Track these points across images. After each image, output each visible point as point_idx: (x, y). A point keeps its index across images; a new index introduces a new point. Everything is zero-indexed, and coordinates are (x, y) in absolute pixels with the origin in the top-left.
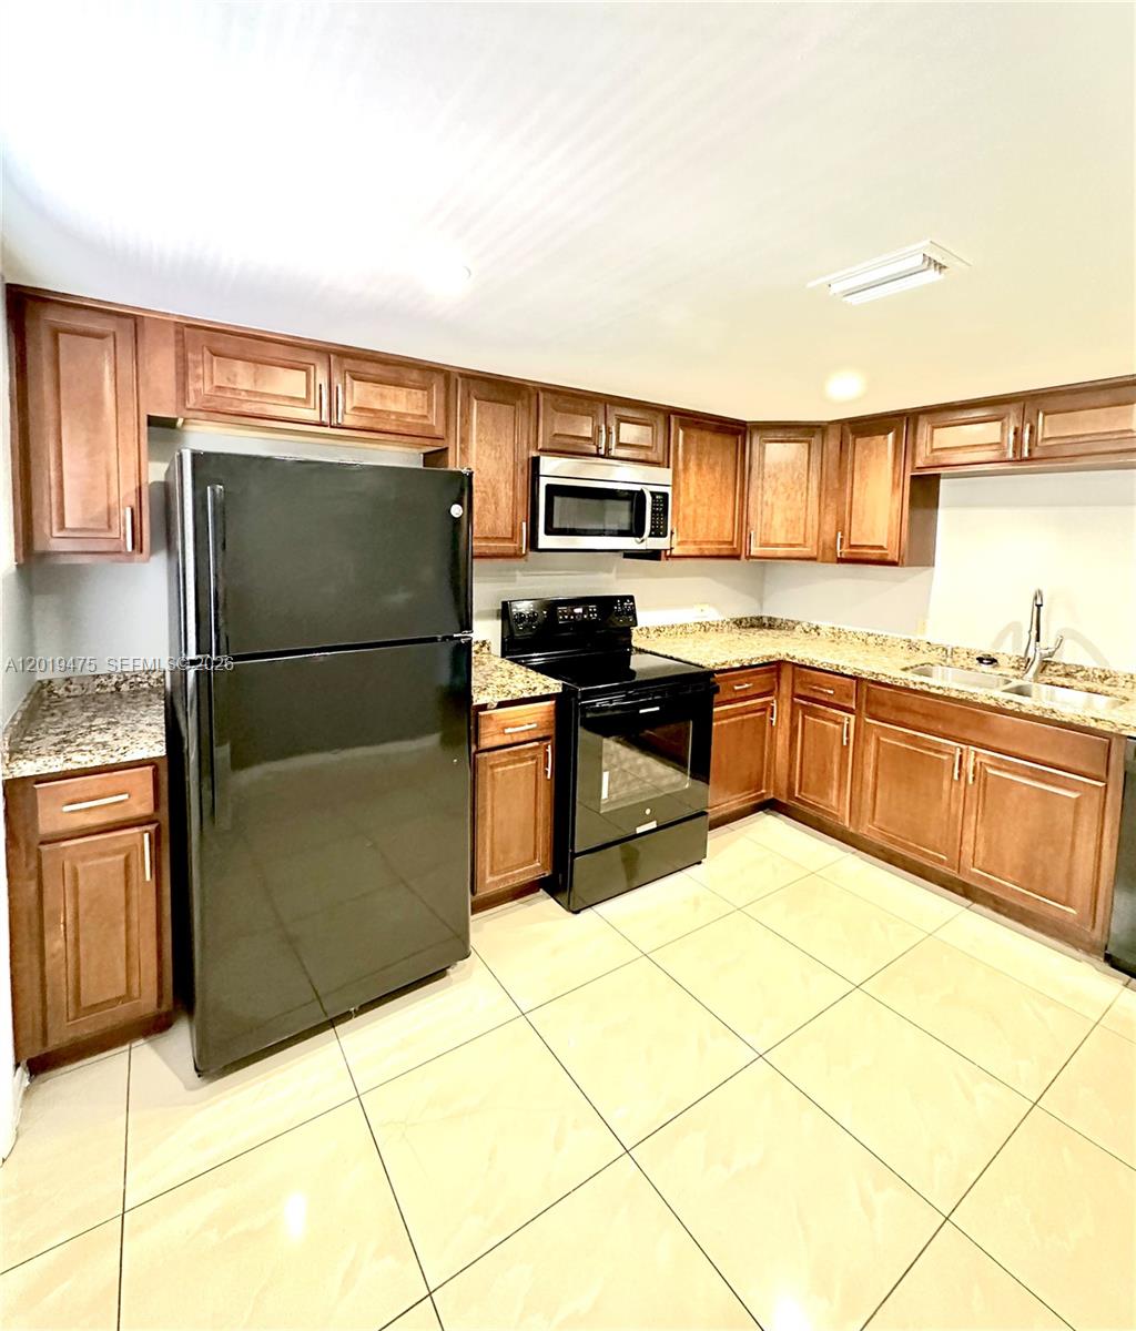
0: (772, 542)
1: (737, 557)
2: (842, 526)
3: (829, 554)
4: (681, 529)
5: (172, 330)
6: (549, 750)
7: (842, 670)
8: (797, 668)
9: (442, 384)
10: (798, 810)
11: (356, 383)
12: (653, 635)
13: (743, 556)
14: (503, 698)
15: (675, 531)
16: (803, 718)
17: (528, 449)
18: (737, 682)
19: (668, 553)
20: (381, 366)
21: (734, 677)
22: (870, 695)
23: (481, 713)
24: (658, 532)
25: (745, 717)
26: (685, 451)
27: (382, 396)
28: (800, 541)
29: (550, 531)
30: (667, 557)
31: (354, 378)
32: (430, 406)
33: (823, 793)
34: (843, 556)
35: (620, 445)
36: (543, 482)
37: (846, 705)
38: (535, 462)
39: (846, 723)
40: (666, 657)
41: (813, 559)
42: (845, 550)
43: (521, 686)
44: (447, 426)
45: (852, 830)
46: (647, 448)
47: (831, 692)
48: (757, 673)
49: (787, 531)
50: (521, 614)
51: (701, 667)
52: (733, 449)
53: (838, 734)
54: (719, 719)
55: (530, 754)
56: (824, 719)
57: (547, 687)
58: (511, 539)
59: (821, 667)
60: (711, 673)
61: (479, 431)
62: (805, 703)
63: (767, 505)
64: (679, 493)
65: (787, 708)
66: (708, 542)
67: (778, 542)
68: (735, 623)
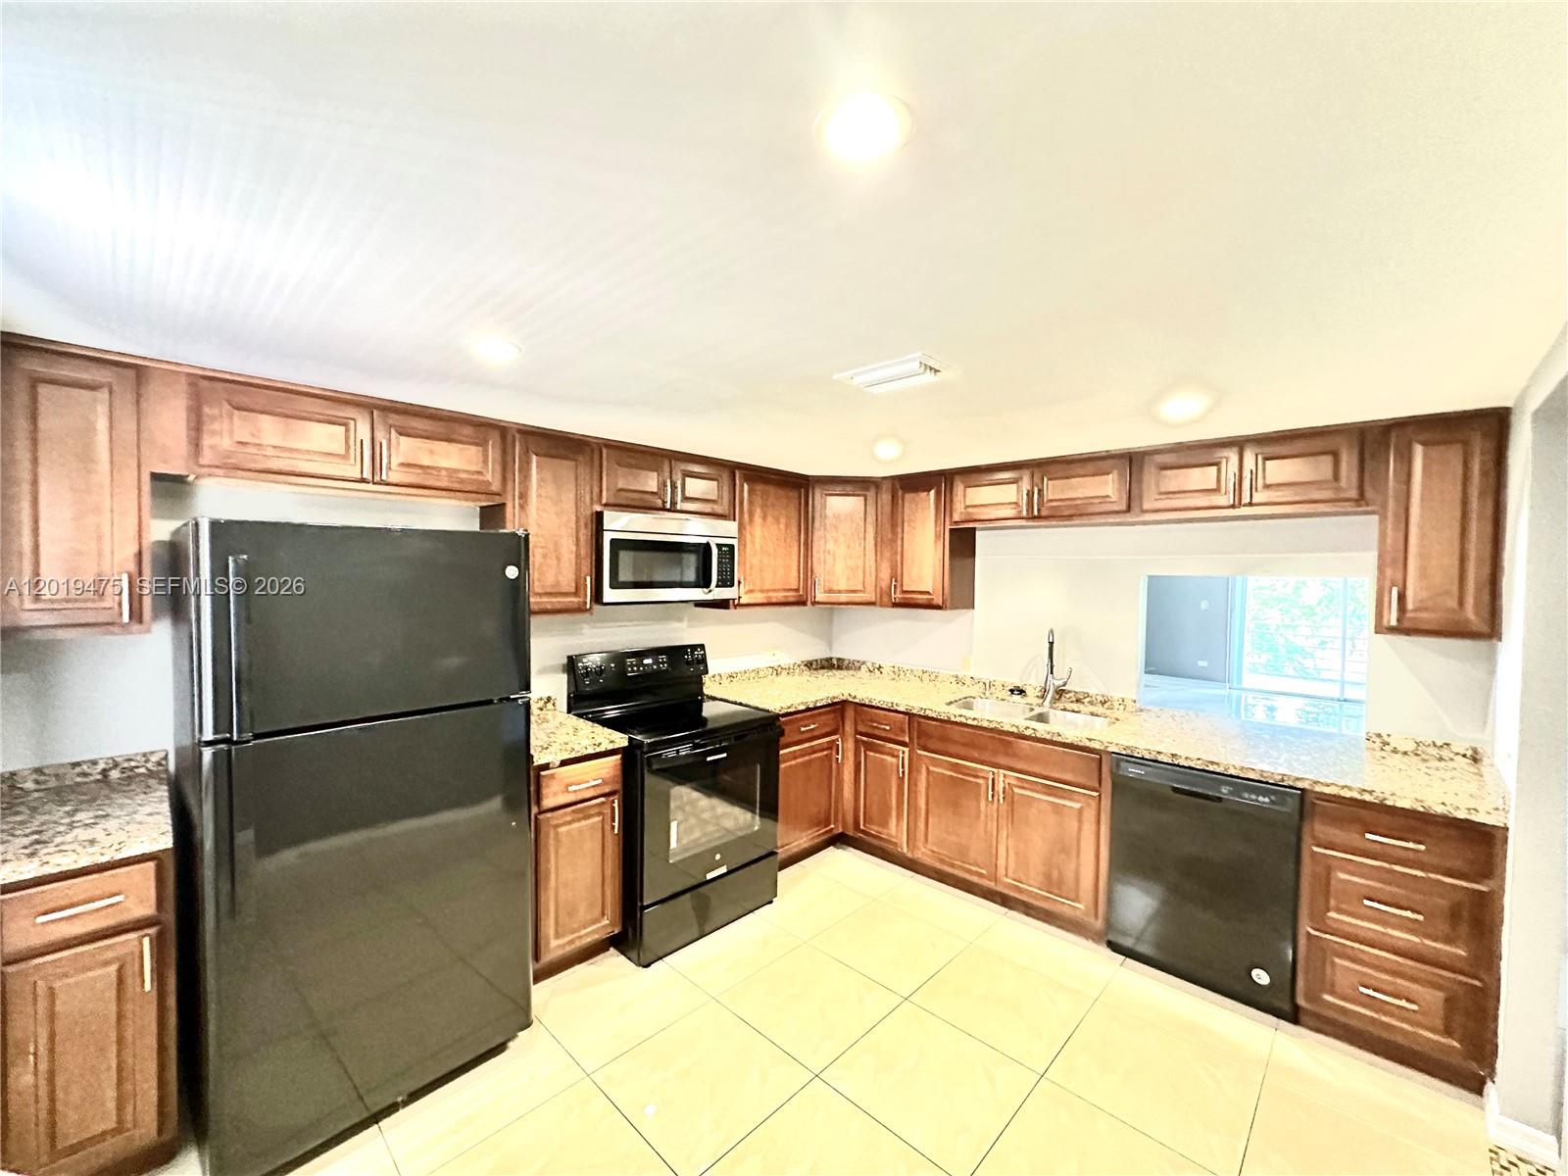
0: (835, 588)
1: (803, 603)
2: (896, 576)
3: (885, 599)
4: (748, 578)
5: (183, 380)
6: (616, 805)
7: (896, 707)
8: (859, 708)
9: (498, 439)
10: (863, 841)
11: (402, 438)
12: (725, 682)
13: (809, 603)
14: (566, 756)
15: (742, 581)
16: (865, 754)
17: (592, 504)
18: (802, 723)
19: (736, 602)
20: (431, 422)
21: (801, 719)
22: (922, 730)
23: (543, 773)
24: (726, 581)
25: (813, 756)
26: (751, 502)
27: (432, 452)
28: (860, 587)
29: (616, 584)
30: (735, 606)
31: (401, 434)
32: (485, 462)
33: (885, 824)
34: (897, 601)
35: (686, 499)
36: (607, 537)
37: (901, 739)
38: (599, 517)
39: (901, 755)
40: (735, 703)
41: (873, 604)
42: (899, 595)
43: (586, 742)
44: (504, 479)
45: (909, 855)
46: (713, 501)
47: (888, 728)
48: (820, 714)
49: (848, 579)
50: (587, 667)
51: (768, 711)
52: (797, 502)
53: (895, 768)
54: (785, 762)
55: (596, 810)
56: (882, 753)
57: (612, 742)
58: (576, 593)
59: (879, 705)
60: (778, 716)
61: (539, 486)
62: (865, 739)
63: (829, 552)
64: (745, 545)
65: (850, 745)
66: (775, 590)
67: (841, 588)
68: (806, 665)
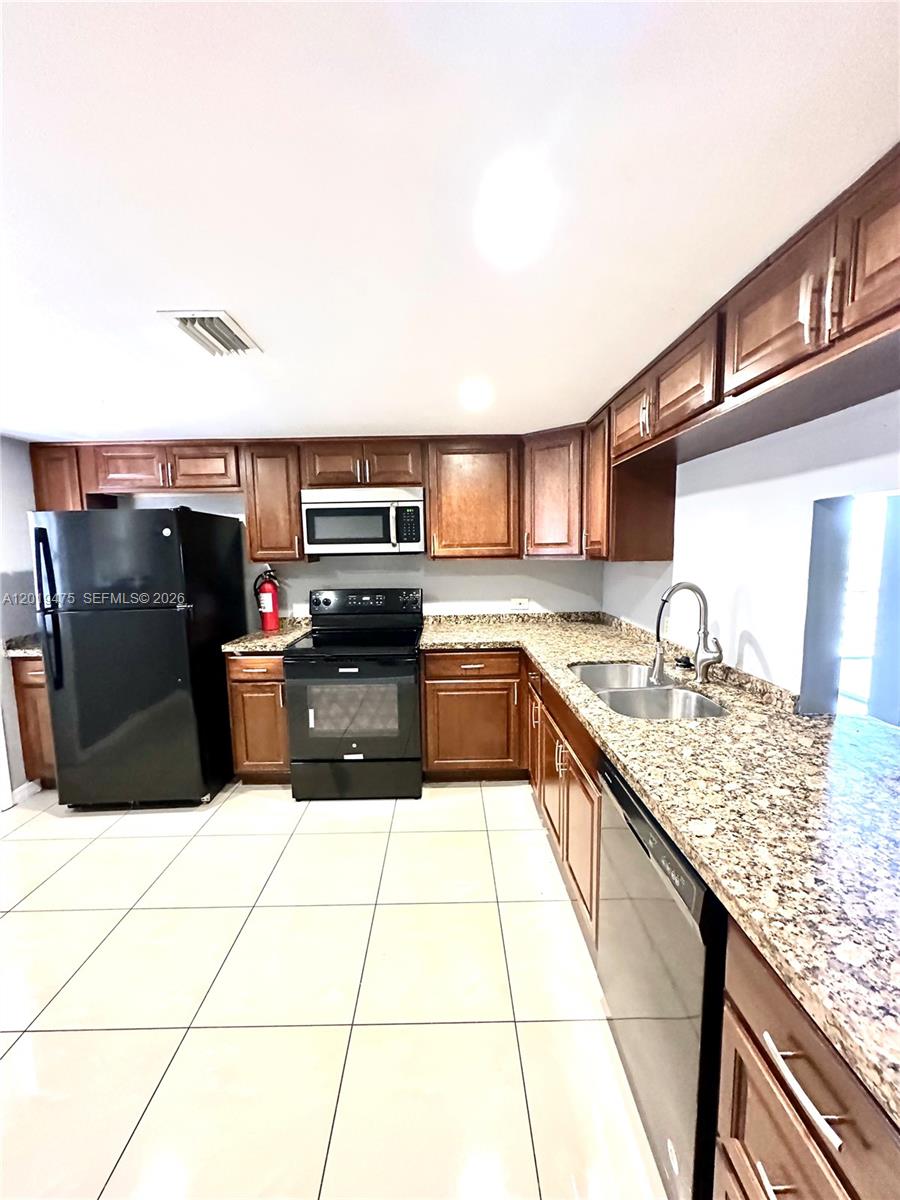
0: (543, 542)
1: (519, 556)
2: (588, 523)
4: (445, 534)
9: (234, 450)
13: (524, 556)
15: (435, 537)
16: (530, 700)
18: (466, 661)
20: (194, 448)
26: (444, 471)
27: (196, 466)
28: (565, 541)
29: (311, 540)
31: (180, 458)
32: (227, 467)
34: (588, 553)
36: (304, 508)
39: (538, 707)
42: (589, 547)
44: (239, 478)
48: (487, 656)
54: (434, 691)
58: (291, 547)
62: (531, 686)
63: (538, 508)
64: (441, 506)
67: (548, 541)
68: (560, 616)
